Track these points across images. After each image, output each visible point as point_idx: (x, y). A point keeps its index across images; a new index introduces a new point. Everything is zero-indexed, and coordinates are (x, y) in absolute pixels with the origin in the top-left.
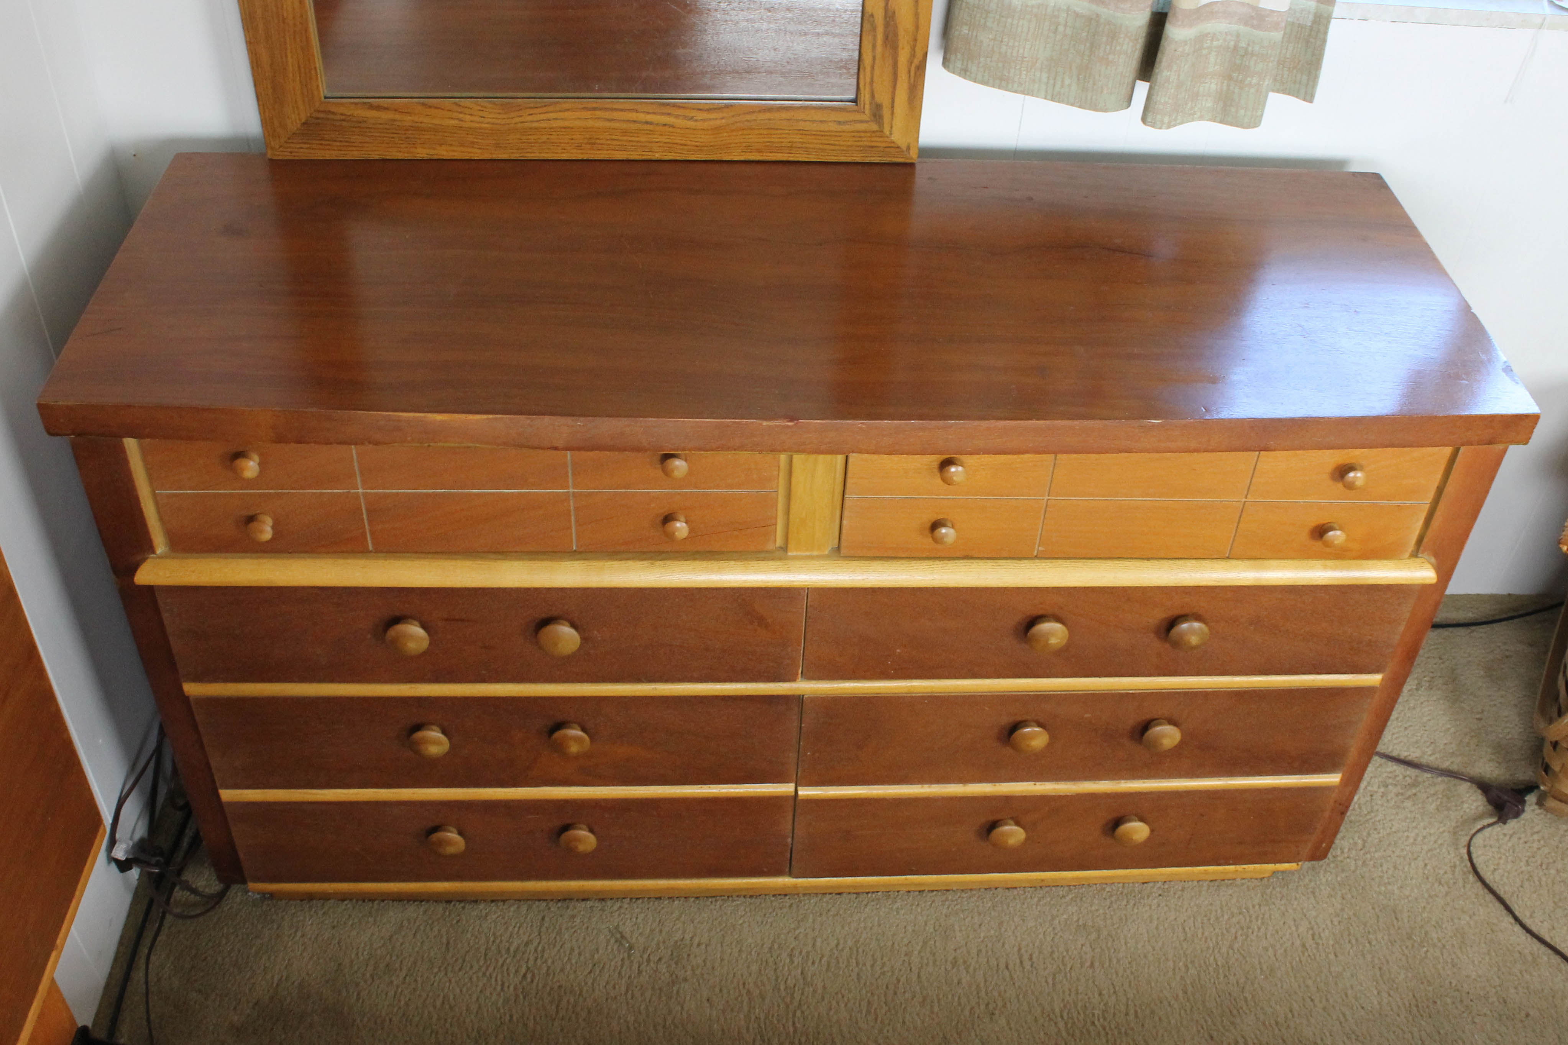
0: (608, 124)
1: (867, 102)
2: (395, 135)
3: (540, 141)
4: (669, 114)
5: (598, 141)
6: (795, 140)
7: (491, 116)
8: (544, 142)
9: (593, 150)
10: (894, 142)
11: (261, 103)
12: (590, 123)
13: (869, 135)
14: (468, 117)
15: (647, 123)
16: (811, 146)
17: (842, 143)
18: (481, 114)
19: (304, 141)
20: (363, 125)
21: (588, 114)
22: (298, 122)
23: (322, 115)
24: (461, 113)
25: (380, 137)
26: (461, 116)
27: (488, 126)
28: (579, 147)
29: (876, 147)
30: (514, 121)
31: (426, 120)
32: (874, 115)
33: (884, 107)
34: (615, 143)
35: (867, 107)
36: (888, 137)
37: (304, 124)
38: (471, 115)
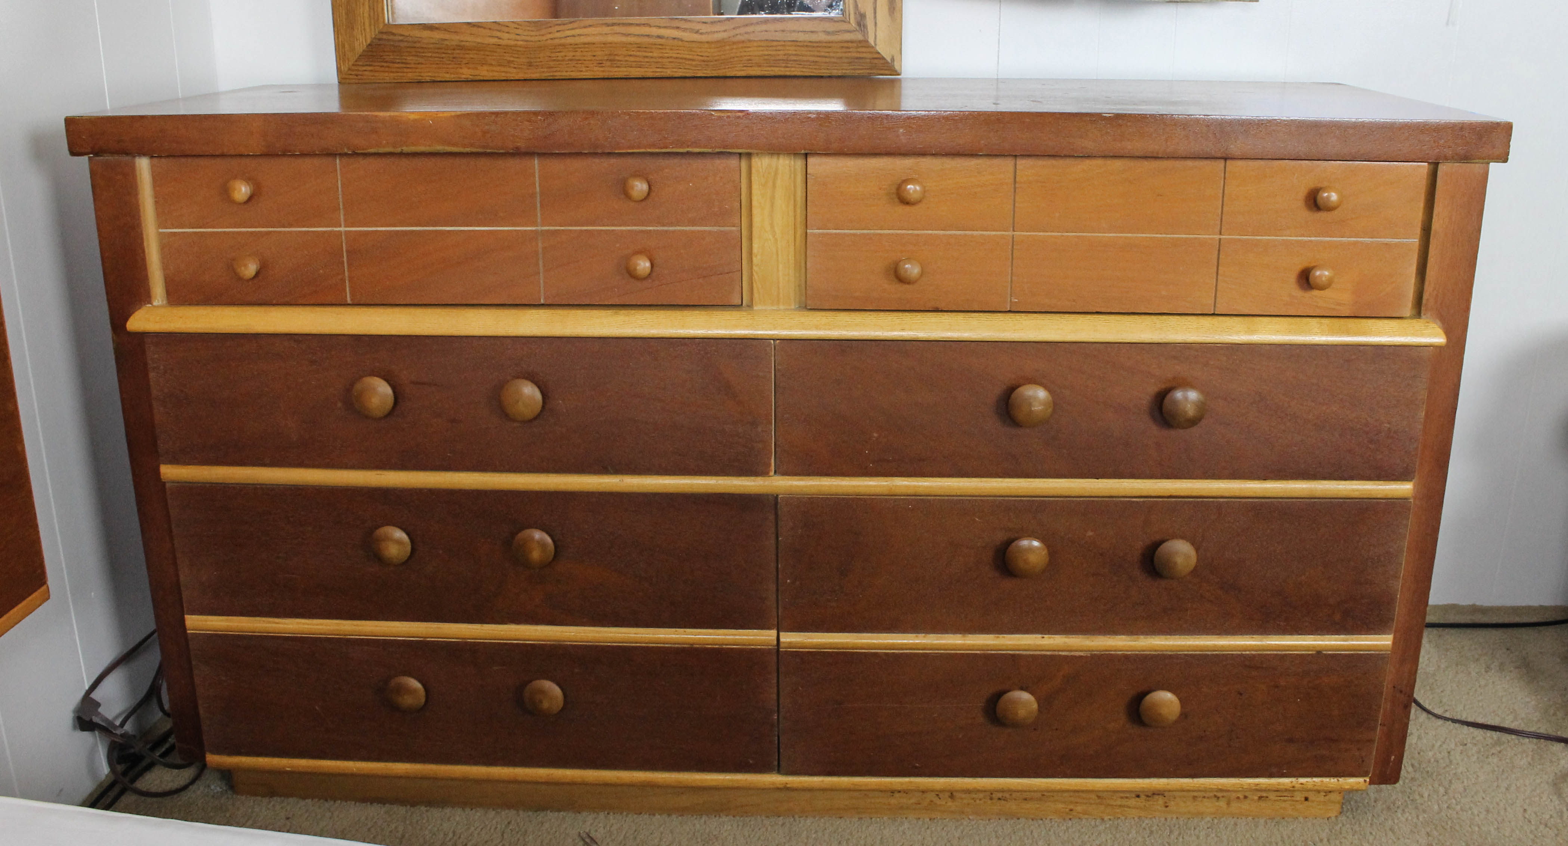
0: (624, 39)
1: (852, 12)
2: (444, 55)
3: (567, 58)
4: (678, 28)
5: (617, 58)
6: (790, 52)
7: (526, 33)
8: (571, 60)
9: (613, 67)
10: (879, 53)
11: (336, 30)
12: (610, 39)
13: (855, 45)
14: (506, 36)
15: (659, 37)
16: (805, 58)
17: (832, 55)
18: (518, 31)
19: (368, 63)
20: (418, 45)
21: (607, 30)
22: (364, 43)
23: (385, 37)
24: (499, 31)
25: (431, 57)
26: (499, 34)
27: (522, 43)
28: (600, 64)
29: (862, 58)
30: (544, 38)
31: (469, 38)
32: (859, 24)
33: (867, 17)
34: (632, 59)
35: (852, 16)
36: (873, 47)
37: (370, 45)
38: (508, 33)
